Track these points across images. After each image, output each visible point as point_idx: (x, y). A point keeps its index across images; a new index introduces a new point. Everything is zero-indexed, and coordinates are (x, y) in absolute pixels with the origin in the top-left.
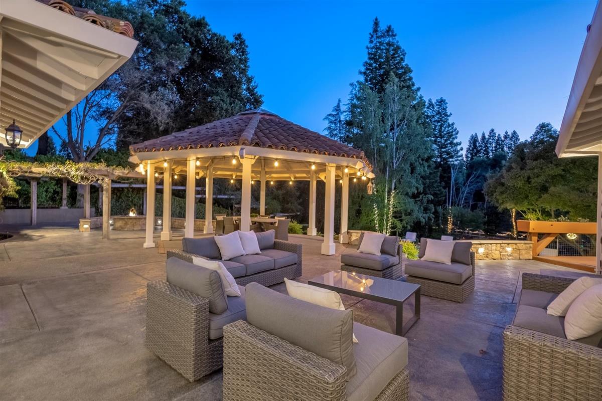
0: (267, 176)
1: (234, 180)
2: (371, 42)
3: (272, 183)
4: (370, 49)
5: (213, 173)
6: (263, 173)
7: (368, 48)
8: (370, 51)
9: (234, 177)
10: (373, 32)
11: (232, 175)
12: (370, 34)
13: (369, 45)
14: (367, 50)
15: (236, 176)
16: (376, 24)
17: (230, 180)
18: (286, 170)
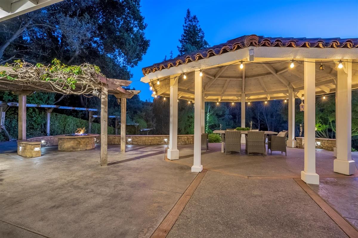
0: (246, 98)
1: (219, 102)
2: (186, 23)
3: (249, 103)
4: (185, 27)
5: (205, 97)
6: (243, 95)
7: (184, 26)
8: (185, 28)
9: (219, 101)
10: (187, 17)
11: (218, 99)
12: (185, 18)
13: (185, 25)
14: (183, 28)
15: (222, 100)
16: (189, 12)
17: (216, 103)
18: (264, 91)
